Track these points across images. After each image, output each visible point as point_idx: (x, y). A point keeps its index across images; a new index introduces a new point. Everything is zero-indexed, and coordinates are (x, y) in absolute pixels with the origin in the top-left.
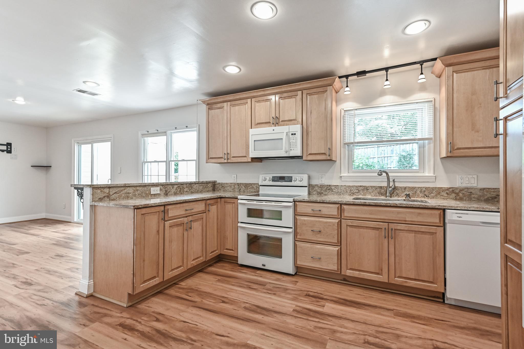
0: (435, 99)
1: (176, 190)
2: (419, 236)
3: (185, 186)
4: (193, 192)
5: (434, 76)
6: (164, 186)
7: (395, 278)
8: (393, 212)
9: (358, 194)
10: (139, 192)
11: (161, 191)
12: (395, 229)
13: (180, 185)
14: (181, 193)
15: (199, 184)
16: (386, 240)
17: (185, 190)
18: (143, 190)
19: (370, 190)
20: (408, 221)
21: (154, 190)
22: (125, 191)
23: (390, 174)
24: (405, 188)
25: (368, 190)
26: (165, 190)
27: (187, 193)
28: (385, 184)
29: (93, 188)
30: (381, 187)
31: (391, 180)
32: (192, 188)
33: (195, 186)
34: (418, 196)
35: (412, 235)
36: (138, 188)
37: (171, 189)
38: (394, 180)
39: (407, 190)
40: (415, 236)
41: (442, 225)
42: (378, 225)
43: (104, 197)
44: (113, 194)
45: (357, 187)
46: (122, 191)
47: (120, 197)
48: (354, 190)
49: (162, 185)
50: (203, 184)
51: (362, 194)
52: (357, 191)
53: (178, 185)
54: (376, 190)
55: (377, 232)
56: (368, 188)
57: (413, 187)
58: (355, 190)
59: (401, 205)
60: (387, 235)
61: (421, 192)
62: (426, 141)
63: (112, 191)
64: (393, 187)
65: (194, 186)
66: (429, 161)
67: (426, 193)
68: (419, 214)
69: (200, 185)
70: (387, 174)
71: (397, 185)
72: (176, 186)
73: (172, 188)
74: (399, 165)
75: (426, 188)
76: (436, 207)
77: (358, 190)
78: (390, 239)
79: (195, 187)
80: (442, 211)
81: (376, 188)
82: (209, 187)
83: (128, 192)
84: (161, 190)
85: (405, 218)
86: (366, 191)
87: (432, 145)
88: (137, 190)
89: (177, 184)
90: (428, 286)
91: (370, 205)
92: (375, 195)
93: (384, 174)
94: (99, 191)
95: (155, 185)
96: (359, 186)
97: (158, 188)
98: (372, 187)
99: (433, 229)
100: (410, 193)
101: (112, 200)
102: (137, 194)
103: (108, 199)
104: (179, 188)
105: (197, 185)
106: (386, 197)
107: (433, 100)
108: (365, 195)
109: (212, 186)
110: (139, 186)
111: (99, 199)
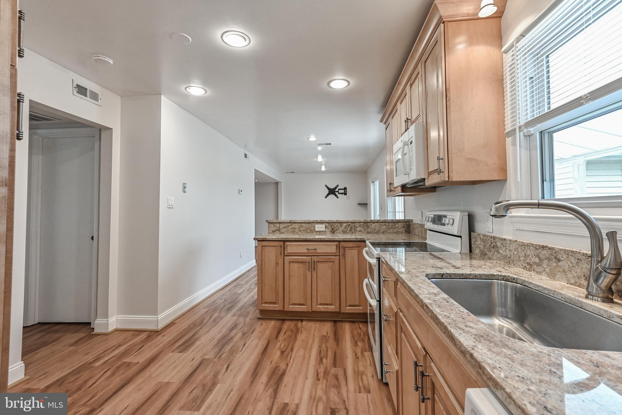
1: (345, 229)
3: (357, 225)
4: (370, 232)
6: (329, 224)
9: (539, 270)
10: (304, 228)
11: (327, 229)
13: (350, 224)
14: (352, 233)
15: (380, 223)
17: (358, 229)
18: (308, 227)
19: (565, 264)
21: (320, 227)
22: (292, 226)
26: (331, 228)
27: (360, 232)
29: (268, 223)
32: (368, 227)
33: (373, 225)
36: (303, 224)
37: (339, 228)
38: (611, 235)
43: (276, 230)
44: (282, 229)
45: (537, 249)
46: (289, 226)
47: (288, 231)
48: (530, 257)
49: (328, 223)
50: (387, 224)
51: (548, 270)
52: (537, 260)
53: (349, 223)
54: (577, 263)
56: (560, 256)
58: (534, 257)
63: (282, 226)
65: (371, 225)
69: (382, 225)
72: (345, 224)
73: (339, 226)
77: (539, 258)
79: (372, 227)
82: (398, 227)
83: (294, 227)
84: (326, 227)
86: (555, 264)
88: (302, 226)
89: (346, 222)
92: (576, 282)
94: (272, 225)
95: (318, 222)
96: (539, 246)
97: (324, 226)
98: (566, 252)
101: (282, 233)
102: (303, 230)
103: (279, 232)
104: (348, 227)
105: (376, 224)
109: (403, 227)
110: (304, 223)
111: (273, 231)
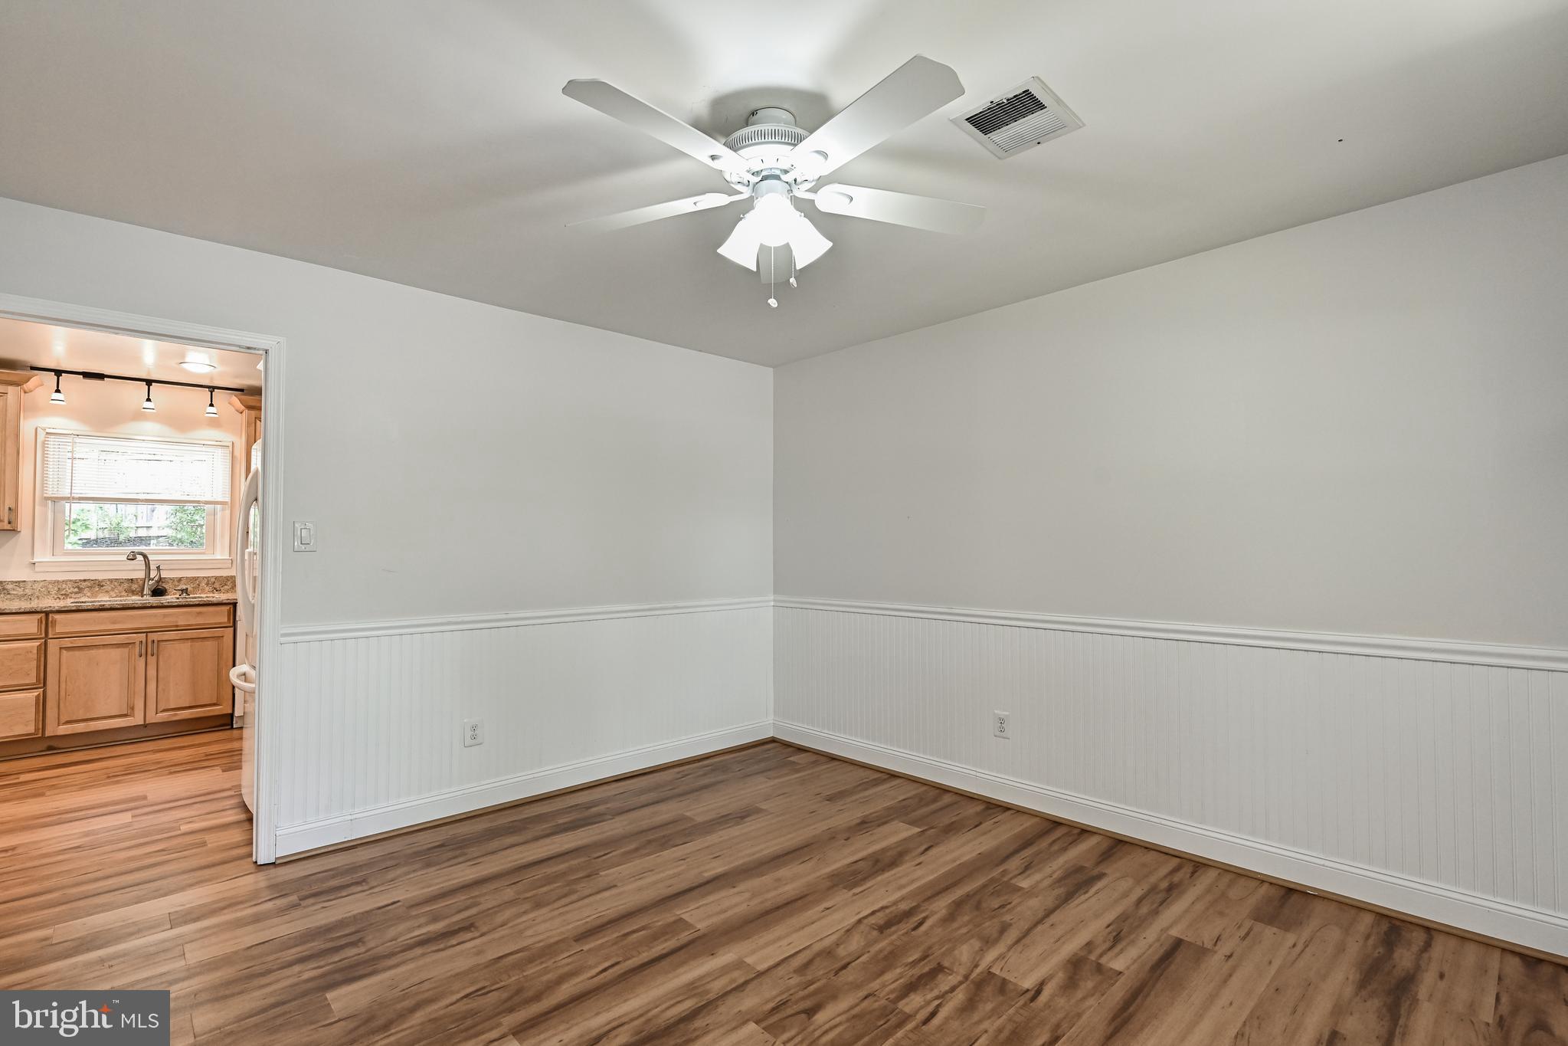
0: (233, 443)
2: (198, 644)
5: (234, 410)
7: (156, 713)
8: (155, 616)
9: (78, 597)
12: (158, 641)
16: (143, 659)
20: (181, 626)
23: (151, 557)
24: (180, 580)
25: (102, 586)
28: (141, 575)
30: (132, 580)
31: (153, 567)
34: (203, 591)
35: (189, 644)
38: (158, 568)
39: (182, 582)
40: (191, 646)
41: (231, 624)
42: (128, 638)
45: (76, 582)
48: (68, 589)
51: (89, 594)
52: (78, 589)
54: (120, 585)
55: (126, 650)
56: (104, 583)
57: (193, 578)
58: (72, 588)
59: (170, 604)
60: (143, 651)
61: (207, 584)
62: (219, 506)
64: (156, 579)
66: (222, 536)
67: (217, 585)
68: (199, 613)
70: (145, 556)
71: (164, 575)
74: (178, 521)
75: (216, 578)
76: (224, 602)
77: (80, 588)
78: (149, 656)
80: (231, 606)
81: (120, 582)
85: (177, 622)
86: (98, 589)
87: (228, 512)
90: (209, 711)
91: (112, 609)
93: (140, 558)
96: (80, 580)
98: (111, 581)
99: (218, 632)
100: (188, 587)
106: (142, 597)
107: (230, 444)
108: (96, 597)
